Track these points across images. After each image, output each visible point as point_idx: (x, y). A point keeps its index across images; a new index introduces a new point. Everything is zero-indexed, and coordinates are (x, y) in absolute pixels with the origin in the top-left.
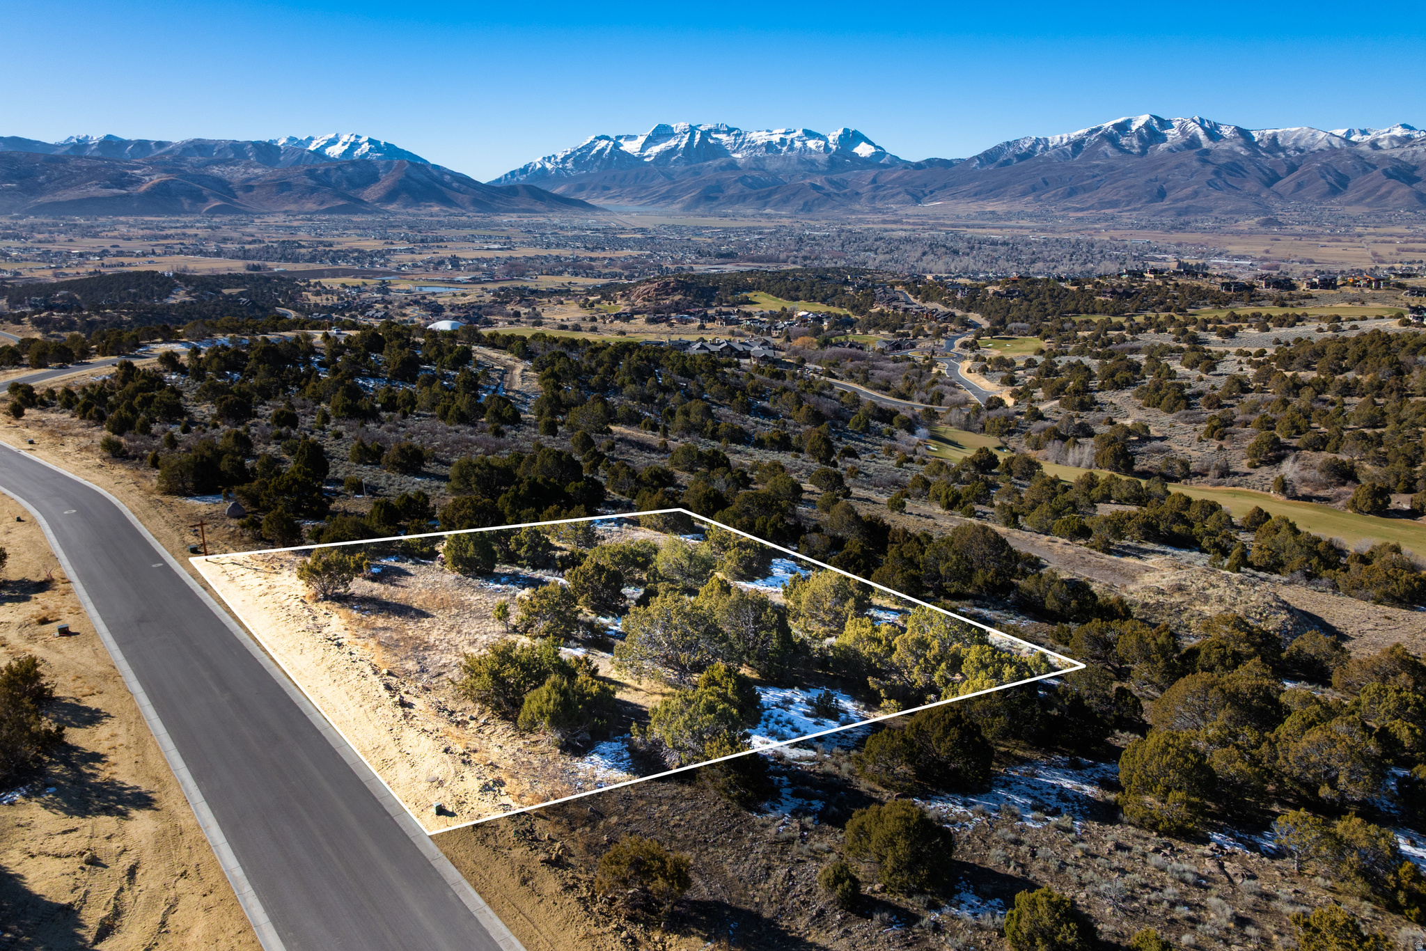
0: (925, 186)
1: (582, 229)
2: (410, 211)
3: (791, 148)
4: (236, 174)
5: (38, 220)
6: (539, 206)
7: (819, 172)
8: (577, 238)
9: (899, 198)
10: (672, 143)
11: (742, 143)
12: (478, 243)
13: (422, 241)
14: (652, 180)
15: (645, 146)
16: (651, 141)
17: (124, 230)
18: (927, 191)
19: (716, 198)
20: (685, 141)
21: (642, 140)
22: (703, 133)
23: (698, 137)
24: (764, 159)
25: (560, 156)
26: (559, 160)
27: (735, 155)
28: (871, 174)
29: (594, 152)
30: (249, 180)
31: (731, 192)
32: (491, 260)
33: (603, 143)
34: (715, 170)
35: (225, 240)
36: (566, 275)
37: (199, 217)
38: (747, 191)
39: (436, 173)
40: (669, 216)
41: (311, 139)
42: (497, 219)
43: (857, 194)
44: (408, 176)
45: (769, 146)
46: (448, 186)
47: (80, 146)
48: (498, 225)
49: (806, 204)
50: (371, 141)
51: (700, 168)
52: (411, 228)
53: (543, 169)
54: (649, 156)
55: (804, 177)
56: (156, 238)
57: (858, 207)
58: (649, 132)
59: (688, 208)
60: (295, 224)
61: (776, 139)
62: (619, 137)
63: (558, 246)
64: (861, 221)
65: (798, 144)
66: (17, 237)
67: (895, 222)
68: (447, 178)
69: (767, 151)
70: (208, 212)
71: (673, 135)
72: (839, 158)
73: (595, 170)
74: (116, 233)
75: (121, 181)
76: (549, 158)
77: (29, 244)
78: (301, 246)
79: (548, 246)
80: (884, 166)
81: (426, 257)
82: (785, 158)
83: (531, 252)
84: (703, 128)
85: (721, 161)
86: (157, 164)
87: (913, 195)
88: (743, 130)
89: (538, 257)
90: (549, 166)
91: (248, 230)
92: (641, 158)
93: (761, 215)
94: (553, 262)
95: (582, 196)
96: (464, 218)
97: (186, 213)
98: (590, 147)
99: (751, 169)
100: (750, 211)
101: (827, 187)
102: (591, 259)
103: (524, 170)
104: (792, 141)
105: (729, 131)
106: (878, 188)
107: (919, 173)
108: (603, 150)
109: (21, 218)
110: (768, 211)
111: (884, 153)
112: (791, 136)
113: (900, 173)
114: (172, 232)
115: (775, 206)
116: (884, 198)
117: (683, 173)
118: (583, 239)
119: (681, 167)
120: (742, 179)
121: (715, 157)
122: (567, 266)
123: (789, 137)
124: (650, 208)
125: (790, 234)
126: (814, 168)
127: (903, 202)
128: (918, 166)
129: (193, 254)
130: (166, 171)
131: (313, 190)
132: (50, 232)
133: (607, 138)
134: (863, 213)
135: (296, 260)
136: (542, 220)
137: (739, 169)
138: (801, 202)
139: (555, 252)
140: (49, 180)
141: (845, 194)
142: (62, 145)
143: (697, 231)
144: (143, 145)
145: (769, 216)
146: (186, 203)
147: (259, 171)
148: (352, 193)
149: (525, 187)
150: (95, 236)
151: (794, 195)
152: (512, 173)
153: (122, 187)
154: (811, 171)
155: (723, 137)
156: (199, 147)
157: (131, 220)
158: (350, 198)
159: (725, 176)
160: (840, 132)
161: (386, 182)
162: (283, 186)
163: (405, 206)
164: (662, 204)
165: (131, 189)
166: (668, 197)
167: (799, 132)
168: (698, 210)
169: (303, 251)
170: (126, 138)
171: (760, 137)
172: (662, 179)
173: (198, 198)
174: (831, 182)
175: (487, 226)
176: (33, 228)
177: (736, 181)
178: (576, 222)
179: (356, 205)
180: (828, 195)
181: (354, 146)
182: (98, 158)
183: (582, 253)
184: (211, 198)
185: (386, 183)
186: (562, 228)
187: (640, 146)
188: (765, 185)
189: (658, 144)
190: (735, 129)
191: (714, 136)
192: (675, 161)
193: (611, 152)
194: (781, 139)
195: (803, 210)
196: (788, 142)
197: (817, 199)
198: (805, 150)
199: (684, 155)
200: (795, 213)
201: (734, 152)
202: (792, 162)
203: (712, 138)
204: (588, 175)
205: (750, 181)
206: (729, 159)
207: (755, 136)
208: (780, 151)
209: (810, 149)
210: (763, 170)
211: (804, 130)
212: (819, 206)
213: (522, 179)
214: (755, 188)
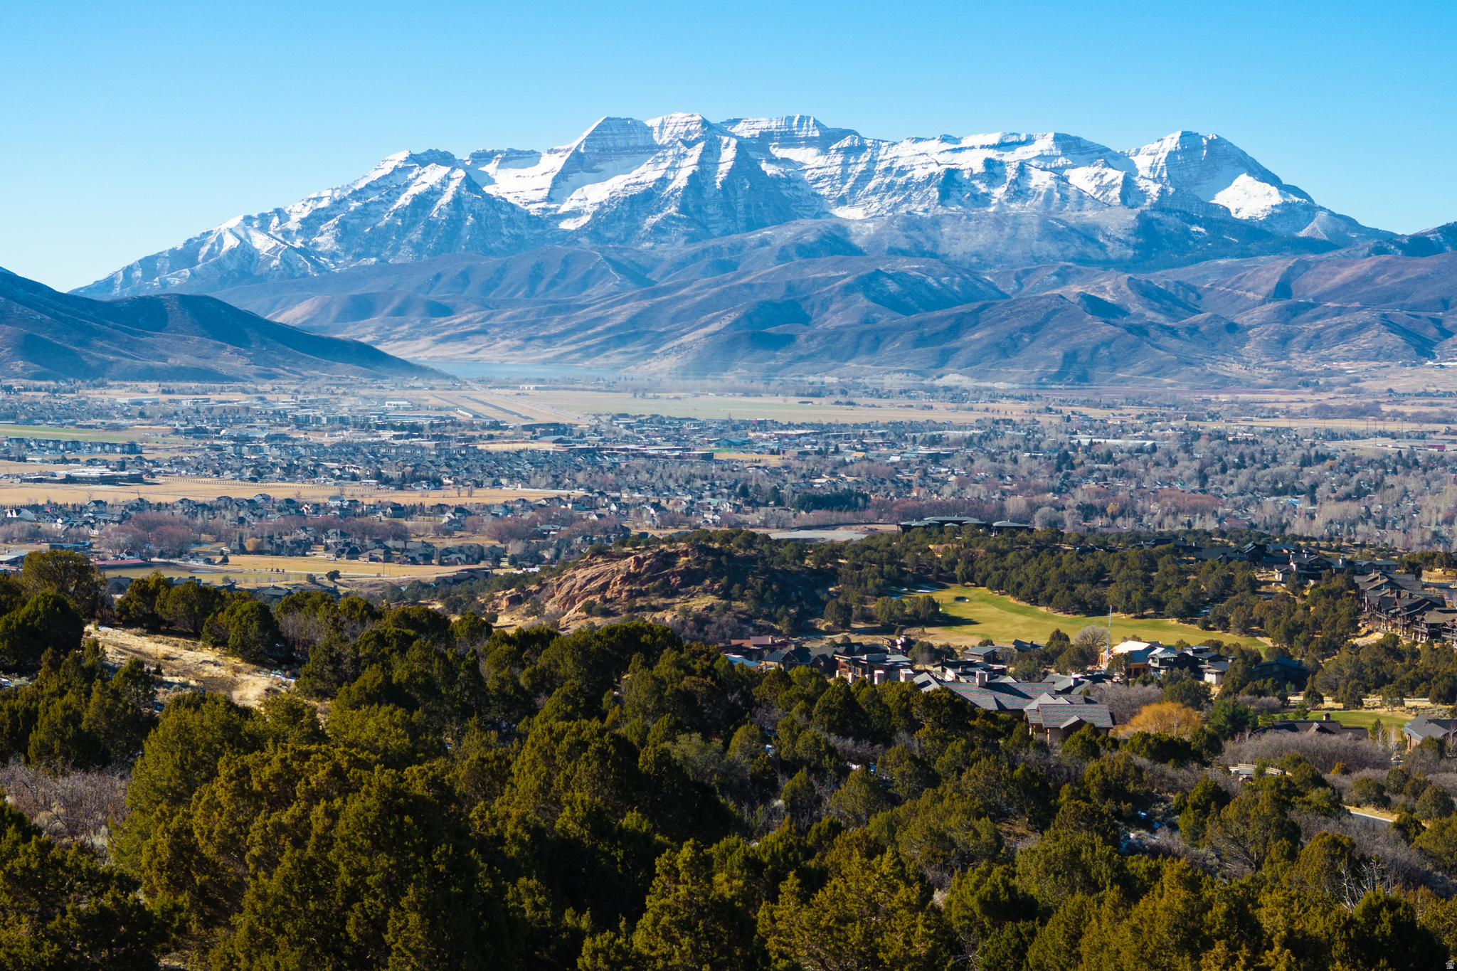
0: (1445, 305)
1: (364, 426)
3: (1019, 191)
6: (230, 360)
7: (1108, 264)
8: (349, 452)
9: (1364, 341)
10: (648, 173)
11: (867, 175)
12: (33, 468)
14: (585, 286)
15: (562, 184)
16: (581, 166)
18: (1450, 324)
19: (786, 340)
20: (688, 166)
21: (554, 163)
22: (743, 146)
23: (728, 155)
24: (936, 222)
25: (299, 212)
26: (293, 224)
27: (843, 213)
28: (1272, 269)
29: (404, 200)
31: (833, 320)
32: (79, 510)
33: (433, 175)
34: (783, 255)
38: (885, 318)
40: (639, 391)
42: (98, 396)
43: (1232, 328)
45: (950, 182)
48: (100, 413)
49: (1070, 358)
51: (737, 249)
53: (246, 253)
54: (575, 214)
55: (1064, 276)
57: (1235, 369)
58: (577, 142)
61: (972, 162)
62: (483, 157)
63: (289, 472)
64: (1248, 409)
65: (1040, 180)
67: (1357, 412)
69: (944, 196)
71: (651, 149)
72: (1172, 221)
73: (405, 255)
76: (264, 219)
79: (259, 475)
80: (1311, 245)
82: (999, 221)
83: (206, 489)
84: (742, 130)
85: (802, 229)
87: (1409, 335)
88: (869, 135)
89: (227, 502)
90: (261, 243)
92: (545, 221)
93: (932, 391)
94: (275, 518)
95: (364, 332)
98: (390, 186)
99: (894, 252)
100: (893, 381)
101: (1136, 306)
102: (398, 510)
103: (185, 256)
104: (1022, 169)
105: (826, 140)
106: (1295, 311)
107: (1423, 266)
108: (432, 194)
111: (1311, 208)
112: (1020, 154)
113: (1365, 265)
115: (973, 364)
116: (1315, 341)
117: (681, 264)
118: (375, 455)
119: (675, 247)
120: (868, 283)
121: (784, 214)
122: (323, 529)
124: (584, 368)
125: (1032, 441)
126: (1092, 251)
127: (1378, 354)
128: (1419, 245)
133: (445, 159)
134: (1251, 386)
136: (239, 399)
137: (856, 251)
138: (1057, 353)
139: (280, 490)
141: (1193, 330)
143: (733, 433)
145: (956, 396)
151: (1035, 330)
152: (148, 264)
154: (1083, 260)
155: (807, 157)
159: (814, 272)
160: (1171, 142)
164: (615, 357)
166: (639, 334)
167: (1044, 144)
168: (730, 377)
171: (923, 159)
172: (614, 281)
174: (1149, 294)
175: (63, 416)
177: (848, 289)
178: (347, 405)
180: (1141, 331)
183: (368, 494)
186: (301, 423)
187: (547, 182)
188: (941, 299)
189: (602, 177)
190: (843, 133)
191: (780, 153)
192: (657, 229)
193: (457, 201)
194: (989, 163)
195: (1059, 377)
196: (1011, 173)
197: (1107, 344)
198: (1064, 198)
199: (683, 209)
200: (1041, 385)
201: (842, 201)
202: (1024, 232)
203: (772, 160)
204: (384, 269)
205: (892, 287)
206: (824, 223)
207: (905, 153)
208: (984, 200)
209: (1080, 193)
210: (933, 255)
211: (1058, 138)
212: (1114, 363)
213: (177, 281)
214: (908, 310)
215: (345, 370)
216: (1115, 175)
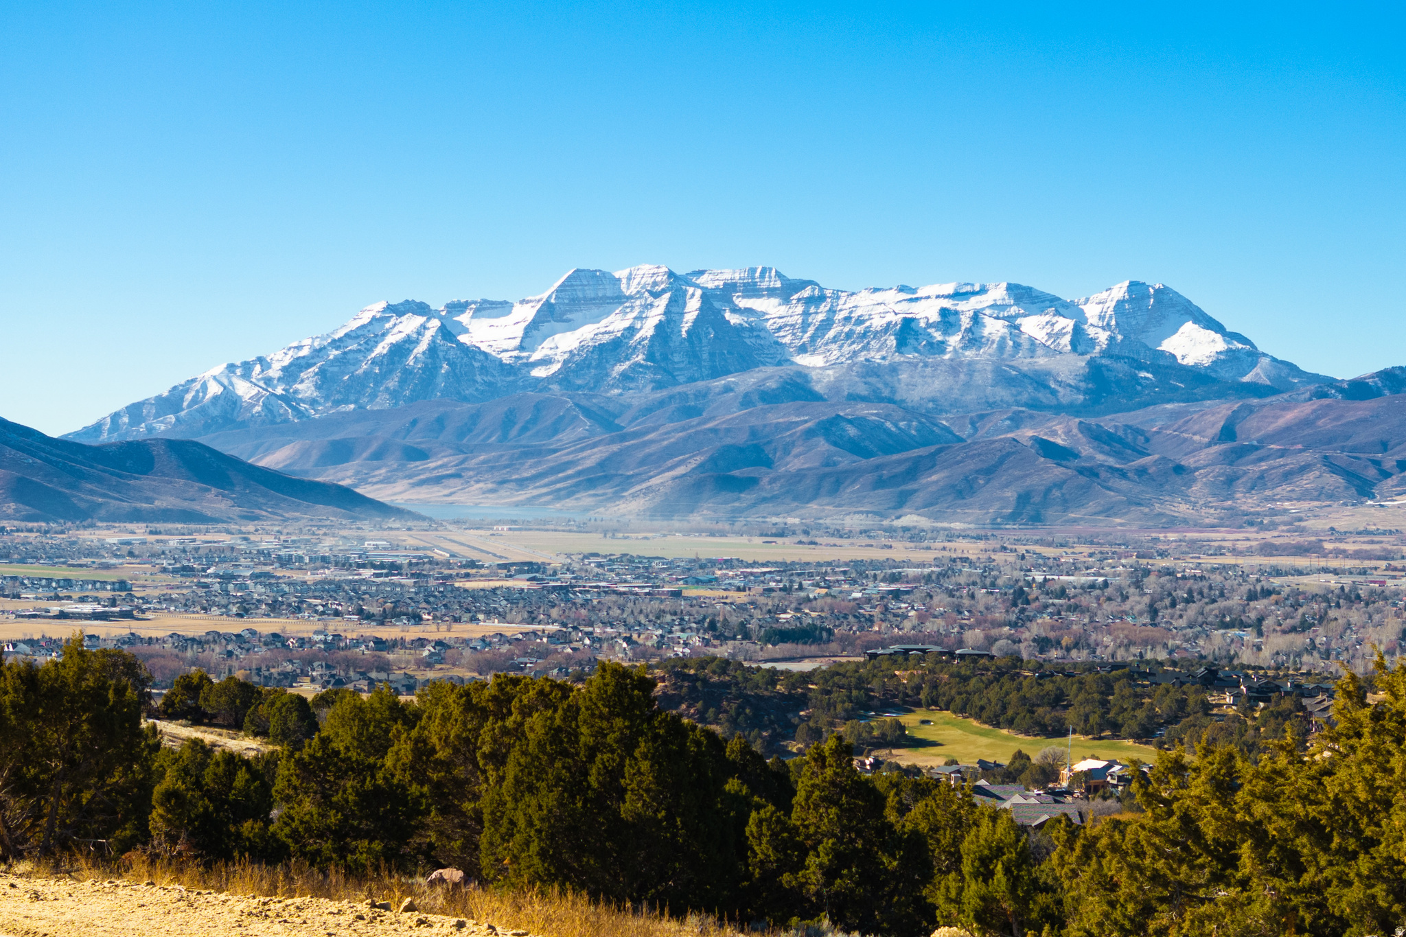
0: (1384, 446)
1: (345, 565)
3: (973, 339)
6: (214, 502)
7: (1059, 409)
8: (331, 589)
9: (1307, 481)
10: (616, 323)
11: (827, 324)
14: (555, 429)
15: (533, 332)
16: (551, 316)
18: (1389, 462)
19: (749, 483)
20: (655, 316)
21: (526, 313)
22: (707, 297)
23: (693, 306)
24: (894, 369)
25: (280, 360)
26: (274, 372)
27: (804, 360)
28: (1217, 412)
29: (381, 349)
31: (794, 464)
33: (409, 325)
34: (746, 401)
38: (845, 461)
40: (609, 532)
42: (88, 536)
43: (1179, 469)
45: (907, 331)
48: (91, 552)
49: (1024, 499)
51: (702, 395)
53: (229, 400)
54: (546, 362)
55: (1017, 421)
57: (1183, 509)
58: (547, 293)
59: (667, 509)
61: (927, 311)
62: (457, 307)
63: (275, 608)
64: (1195, 547)
65: (994, 328)
67: (1301, 550)
69: (902, 344)
71: (620, 299)
72: (1121, 367)
73: (382, 402)
76: (247, 367)
79: (245, 609)
80: (1255, 390)
82: (955, 368)
83: (195, 624)
84: (707, 281)
85: (764, 376)
87: (1349, 475)
88: (829, 285)
89: (216, 637)
90: (244, 390)
92: (515, 371)
94: (262, 652)
95: (343, 476)
98: (368, 335)
99: (853, 398)
100: (853, 521)
101: (1086, 449)
102: (380, 644)
103: (170, 402)
104: (976, 318)
105: (788, 290)
106: (1240, 453)
107: (1363, 408)
108: (408, 343)
111: (1254, 355)
112: (974, 303)
113: (1305, 410)
115: (930, 505)
116: (1260, 482)
117: (648, 410)
118: (356, 592)
119: (643, 394)
120: (829, 428)
121: (747, 362)
123: (966, 307)
125: (988, 577)
126: (1043, 396)
127: (1319, 494)
128: (1358, 390)
133: (421, 309)
134: (1199, 526)
136: (225, 539)
137: (816, 397)
138: (1011, 494)
139: (266, 625)
141: (1142, 471)
143: (700, 571)
145: (914, 536)
149: (175, 446)
151: (989, 472)
152: (135, 410)
154: (1035, 405)
155: (769, 306)
159: (776, 417)
160: (1119, 291)
164: (585, 499)
166: (608, 477)
167: (997, 294)
168: (696, 519)
171: (881, 308)
172: (584, 426)
174: (1099, 437)
175: (56, 556)
177: (810, 434)
178: (326, 546)
180: (1091, 473)
183: (351, 629)
186: (285, 562)
187: (519, 332)
188: (898, 443)
189: (572, 326)
190: (803, 284)
191: (743, 303)
192: (625, 376)
193: (432, 350)
194: (944, 312)
195: (1013, 517)
196: (965, 322)
197: (1059, 485)
198: (1017, 346)
199: (650, 357)
200: (995, 525)
201: (803, 349)
202: (978, 379)
203: (736, 310)
204: (361, 415)
205: (852, 431)
206: (785, 370)
207: (863, 303)
208: (940, 347)
209: (1032, 340)
210: (890, 400)
211: (1010, 288)
212: (1066, 504)
213: (163, 426)
214: (867, 454)
215: (325, 512)
216: (1065, 324)
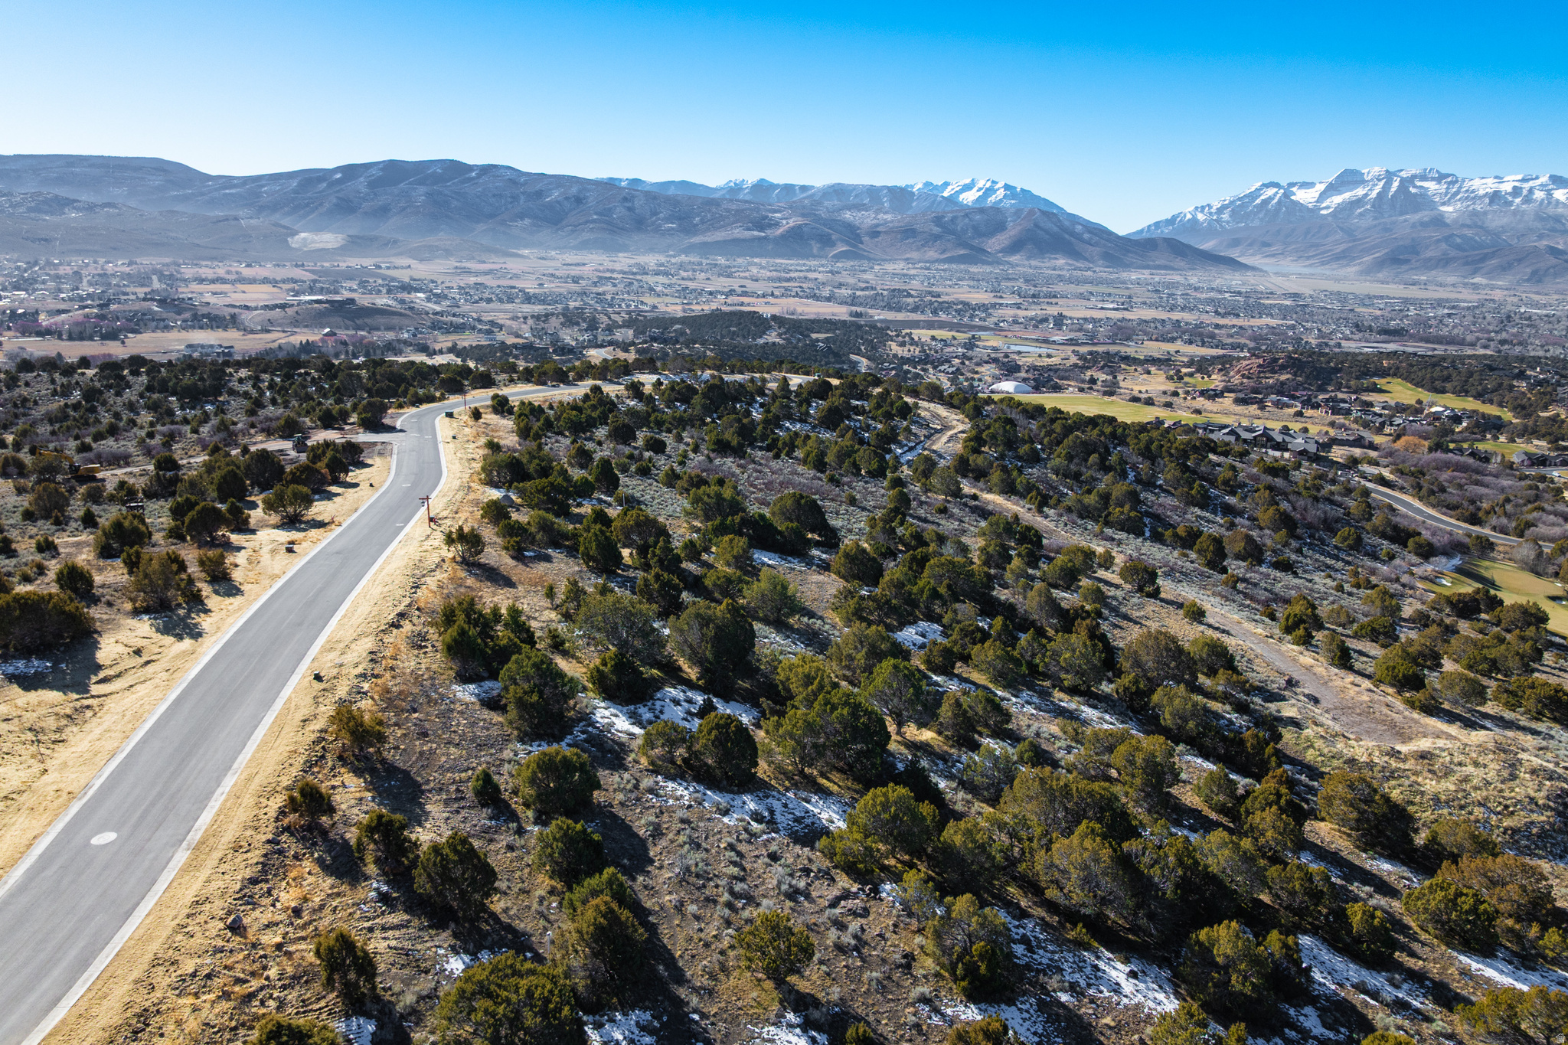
1: (1220, 292)
2: (1033, 263)
3: (1528, 200)
4: (865, 219)
5: (687, 259)
8: (1209, 301)
10: (1360, 192)
11: (1457, 193)
12: (1093, 301)
13: (1034, 296)
14: (1327, 236)
15: (1323, 196)
16: (1332, 189)
17: (755, 270)
19: (1407, 261)
20: (1377, 189)
21: (1321, 187)
22: (1403, 181)
23: (1395, 185)
24: (1485, 213)
25: (1216, 205)
26: (1213, 210)
27: (1443, 209)
29: (1258, 201)
30: (877, 226)
31: (1429, 254)
32: (1100, 320)
33: (1271, 191)
34: (1413, 226)
35: (841, 285)
36: (1179, 342)
37: (824, 262)
38: (1453, 253)
39: (1067, 223)
40: (1338, 280)
41: (946, 184)
42: (1125, 275)
44: (1036, 225)
45: (1495, 196)
46: (1078, 237)
47: (735, 189)
48: (1124, 282)
49: (1535, 273)
50: (1007, 187)
51: (1394, 223)
52: (1027, 281)
53: (1194, 220)
54: (1327, 208)
55: (1541, 237)
56: (780, 280)
58: (1332, 178)
59: (1368, 271)
60: (913, 272)
61: (1507, 187)
62: (1291, 184)
63: (1183, 309)
65: (1539, 195)
66: (666, 274)
68: (1079, 228)
69: (1491, 202)
70: (834, 256)
71: (1362, 182)
73: (1257, 223)
74: (747, 274)
75: (762, 224)
76: (1203, 208)
77: (674, 280)
78: (909, 295)
79: (1172, 309)
81: (1031, 313)
82: (1515, 213)
83: (1148, 314)
84: (1404, 174)
85: (1424, 215)
86: (794, 208)
88: (1460, 175)
89: (1155, 320)
90: (1200, 217)
91: (866, 276)
92: (1315, 211)
93: (1465, 284)
95: (1234, 253)
96: (1089, 273)
97: (814, 257)
98: (1253, 195)
99: (1463, 226)
100: (1451, 279)
102: (1217, 326)
103: (1171, 221)
104: (1531, 191)
105: (1440, 178)
108: (1270, 199)
109: (674, 256)
110: (1477, 280)
112: (1531, 183)
114: (796, 275)
115: (1489, 274)
117: (1368, 229)
118: (1218, 303)
119: (1369, 221)
120: (1447, 239)
121: (1416, 209)
122: (1184, 333)
123: (1527, 186)
124: (1318, 270)
125: (1497, 309)
126: (1558, 226)
129: (807, 297)
130: (803, 215)
131: (937, 238)
132: (694, 271)
133: (1276, 185)
135: (899, 310)
136: (1176, 278)
137: (1446, 225)
138: (1529, 270)
139: (1176, 316)
140: (702, 222)
142: (722, 189)
143: (1367, 300)
144: (788, 188)
145: (1476, 287)
146: (815, 247)
147: (888, 217)
148: (975, 242)
149: (1165, 240)
150: (729, 276)
151: (1520, 261)
152: (1157, 224)
153: (761, 229)
154: (1553, 230)
155: (1431, 186)
156: (838, 191)
157: (764, 261)
158: (972, 248)
159: (1425, 234)
161: (1012, 231)
162: (907, 233)
163: (1029, 258)
164: (1334, 265)
165: (769, 232)
166: (1344, 257)
167: (1544, 179)
168: (1380, 275)
169: (910, 300)
170: (776, 182)
171: (1484, 186)
172: (1339, 235)
173: (826, 241)
175: (1109, 283)
176: (681, 266)
177: (1439, 241)
178: (1218, 282)
179: (977, 255)
181: (989, 191)
182: (746, 202)
183: (1210, 319)
184: (839, 244)
185: (1012, 233)
186: (1196, 289)
187: (1317, 195)
188: (1480, 246)
189: (1341, 193)
190: (1448, 175)
191: (1419, 184)
192: (1361, 214)
193: (1279, 201)
194: (1515, 188)
195: (1528, 280)
196: (1525, 192)
197: (1554, 267)
198: (1549, 203)
199: (1373, 206)
200: (1519, 284)
201: (1444, 204)
202: (1526, 218)
203: (1415, 187)
204: (1246, 228)
205: (1459, 240)
206: (1435, 212)
207: (1476, 183)
208: (1510, 204)
209: (1558, 201)
210: (1481, 227)
211: (1551, 177)
212: (1555, 275)
213: (1167, 231)
214: (1464, 250)
215: (1221, 268)
